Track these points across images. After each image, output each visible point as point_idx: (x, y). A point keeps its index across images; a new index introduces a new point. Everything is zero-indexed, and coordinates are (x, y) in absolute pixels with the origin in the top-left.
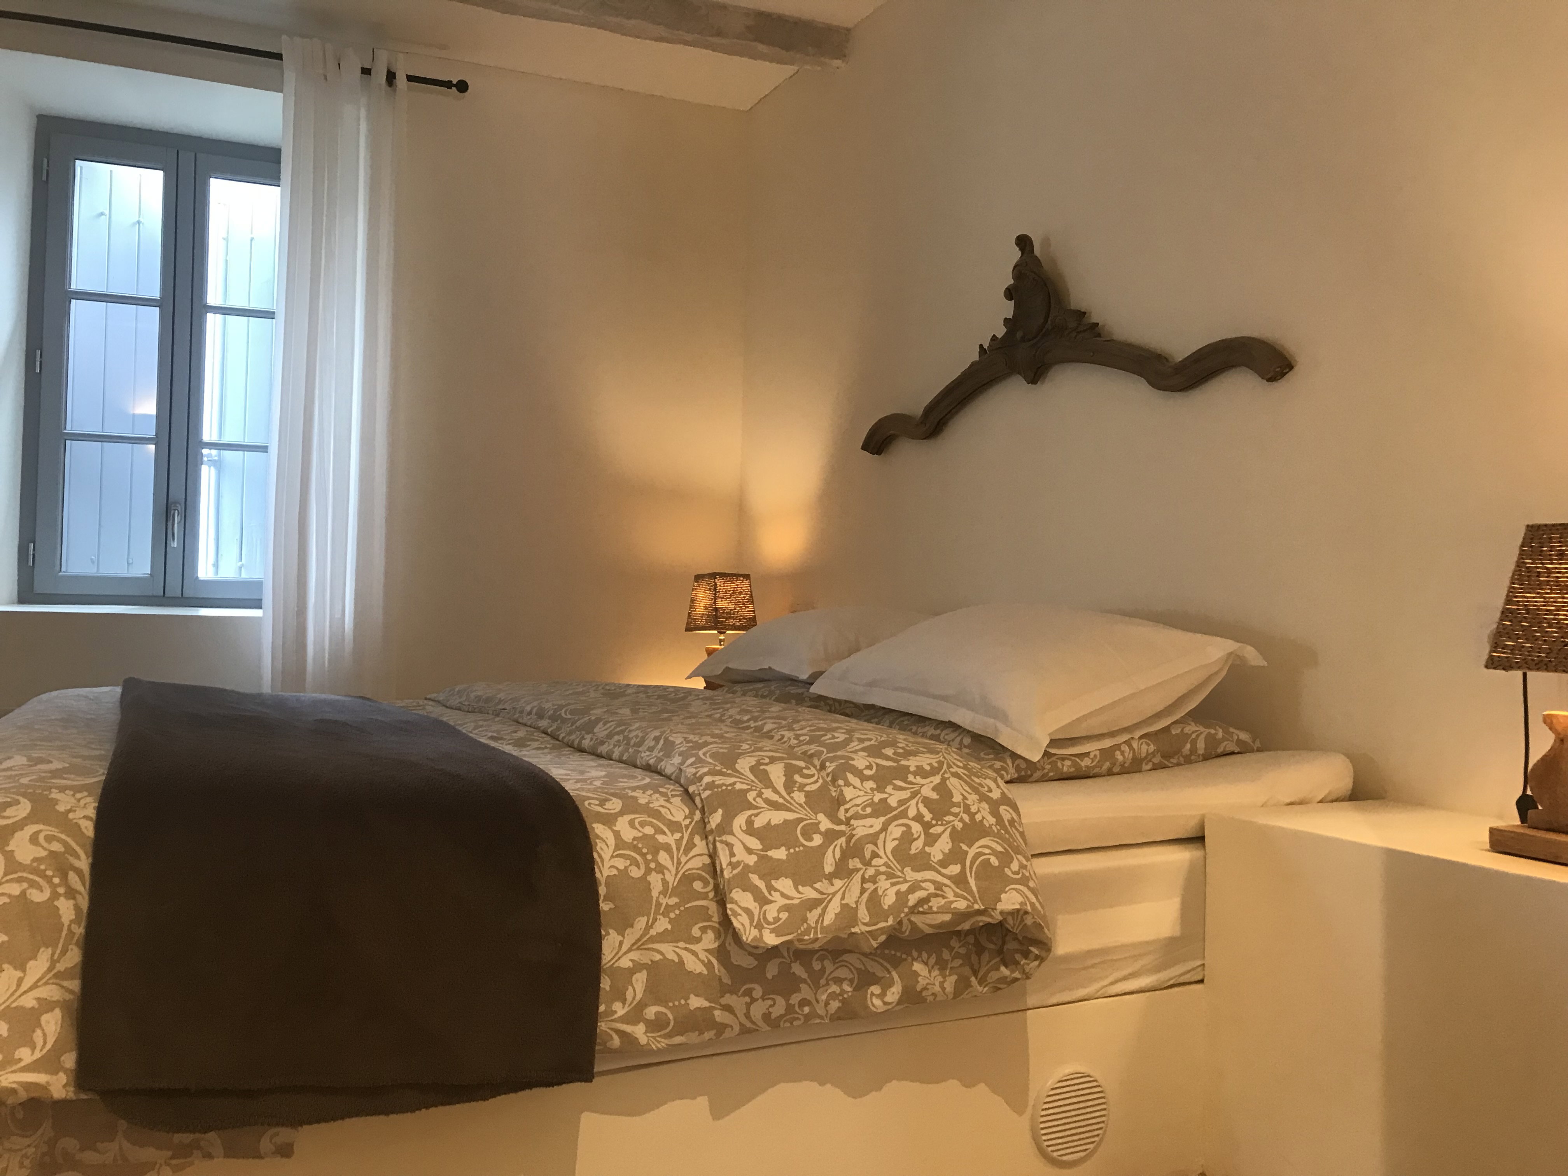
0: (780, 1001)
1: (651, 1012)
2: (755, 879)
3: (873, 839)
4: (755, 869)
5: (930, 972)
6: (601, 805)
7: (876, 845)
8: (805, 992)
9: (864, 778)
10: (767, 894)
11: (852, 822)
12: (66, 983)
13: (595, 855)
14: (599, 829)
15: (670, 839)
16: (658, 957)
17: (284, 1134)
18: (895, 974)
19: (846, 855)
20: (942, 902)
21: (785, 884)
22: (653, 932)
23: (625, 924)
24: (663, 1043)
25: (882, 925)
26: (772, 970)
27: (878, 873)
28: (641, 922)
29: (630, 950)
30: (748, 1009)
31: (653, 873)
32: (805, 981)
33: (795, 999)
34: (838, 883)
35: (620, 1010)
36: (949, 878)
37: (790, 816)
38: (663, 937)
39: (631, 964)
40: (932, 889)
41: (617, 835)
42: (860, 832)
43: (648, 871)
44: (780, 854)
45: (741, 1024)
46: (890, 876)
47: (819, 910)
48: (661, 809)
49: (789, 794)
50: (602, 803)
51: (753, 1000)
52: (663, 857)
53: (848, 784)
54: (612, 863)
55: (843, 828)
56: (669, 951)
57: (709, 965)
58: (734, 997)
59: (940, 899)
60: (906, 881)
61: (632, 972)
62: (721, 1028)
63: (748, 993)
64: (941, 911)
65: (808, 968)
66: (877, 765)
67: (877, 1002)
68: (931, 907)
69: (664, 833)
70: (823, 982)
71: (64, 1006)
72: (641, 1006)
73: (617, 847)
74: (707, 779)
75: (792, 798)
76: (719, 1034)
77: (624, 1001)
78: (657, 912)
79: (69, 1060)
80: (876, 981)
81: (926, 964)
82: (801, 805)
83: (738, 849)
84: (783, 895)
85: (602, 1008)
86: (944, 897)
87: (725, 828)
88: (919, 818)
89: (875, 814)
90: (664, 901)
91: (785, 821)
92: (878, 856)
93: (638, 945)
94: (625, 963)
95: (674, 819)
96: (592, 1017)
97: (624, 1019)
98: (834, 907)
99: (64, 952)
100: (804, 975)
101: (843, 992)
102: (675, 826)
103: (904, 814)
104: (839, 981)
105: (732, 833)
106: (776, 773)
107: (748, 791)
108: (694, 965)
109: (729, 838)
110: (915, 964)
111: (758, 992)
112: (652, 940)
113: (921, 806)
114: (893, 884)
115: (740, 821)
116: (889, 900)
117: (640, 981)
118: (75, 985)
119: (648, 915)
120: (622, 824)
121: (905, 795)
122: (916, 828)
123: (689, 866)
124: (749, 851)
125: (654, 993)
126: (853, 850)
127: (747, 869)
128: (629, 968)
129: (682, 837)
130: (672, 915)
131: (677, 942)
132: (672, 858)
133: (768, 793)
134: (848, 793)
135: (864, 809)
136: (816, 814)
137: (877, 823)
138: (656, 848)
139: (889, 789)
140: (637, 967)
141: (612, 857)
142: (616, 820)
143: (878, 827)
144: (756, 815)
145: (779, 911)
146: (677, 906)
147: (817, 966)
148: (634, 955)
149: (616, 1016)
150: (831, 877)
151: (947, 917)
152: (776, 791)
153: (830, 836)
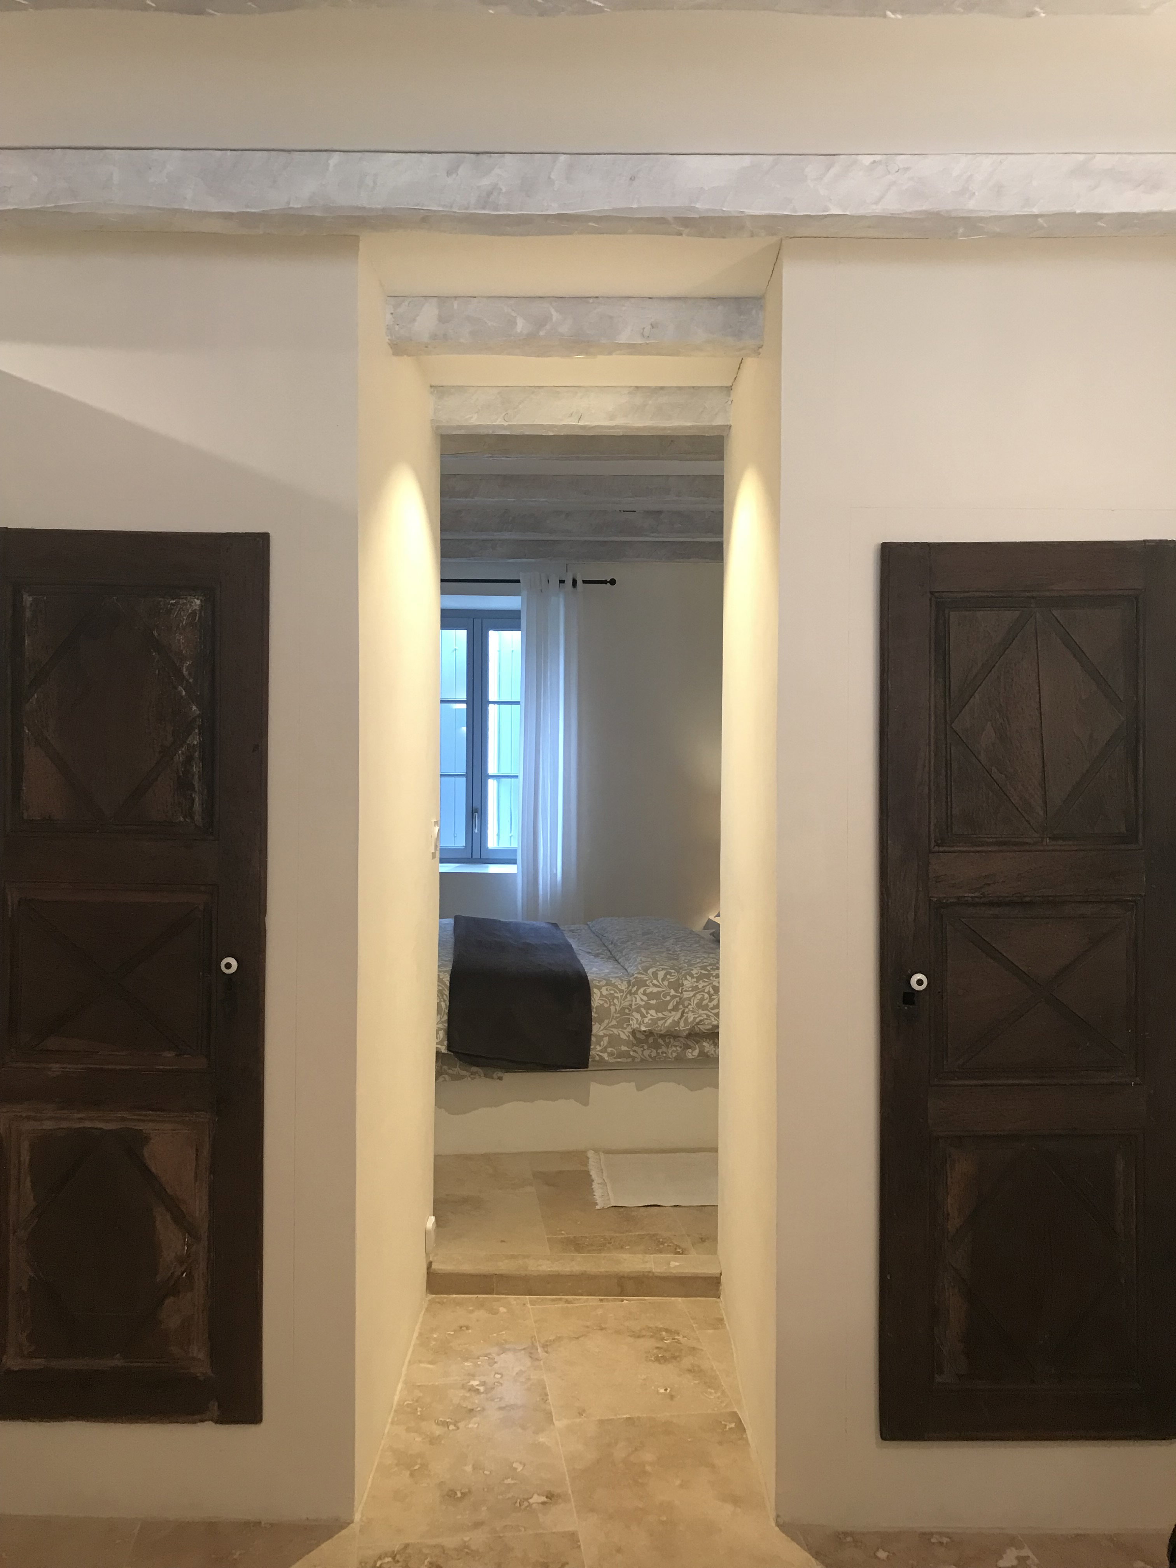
0: (654, 1051)
1: (609, 1050)
2: (643, 1010)
3: (689, 999)
4: (644, 1007)
5: (710, 1046)
6: (599, 983)
7: (690, 1001)
8: (664, 1049)
9: (693, 977)
10: (646, 1014)
11: (684, 993)
12: (445, 1024)
13: (592, 999)
14: (595, 990)
15: (619, 995)
16: (611, 1033)
17: (500, 1074)
18: (697, 1046)
19: (678, 1004)
20: (709, 1021)
21: (652, 1012)
22: (610, 1025)
23: (601, 1022)
24: (613, 1061)
25: (687, 1028)
26: (651, 1040)
27: (689, 1010)
28: (606, 1021)
29: (602, 1030)
30: (643, 1053)
31: (612, 1006)
32: (663, 1045)
33: (660, 1051)
34: (673, 1013)
35: (599, 1048)
36: (713, 1014)
37: (660, 989)
38: (613, 1026)
39: (603, 1034)
40: (705, 1016)
41: (601, 993)
42: (685, 996)
43: (610, 1005)
44: (653, 1002)
45: (641, 1057)
46: (693, 1012)
47: (664, 1021)
48: (618, 985)
49: (662, 982)
50: (599, 982)
51: (644, 1049)
52: (616, 1001)
53: (686, 979)
54: (598, 1002)
55: (679, 994)
56: (615, 1031)
57: (628, 1037)
58: (637, 1048)
59: (709, 1020)
60: (698, 1014)
61: (603, 1037)
62: (634, 1058)
63: (643, 1047)
64: (708, 1024)
65: (664, 1041)
66: (701, 972)
67: (690, 1054)
68: (705, 1023)
69: (617, 993)
70: (670, 1046)
71: (444, 1030)
72: (606, 1048)
73: (600, 997)
74: (635, 975)
75: (663, 983)
76: (633, 1060)
77: (600, 1046)
78: (613, 1018)
79: (446, 1043)
80: (690, 1047)
81: (708, 1043)
82: (665, 986)
83: (638, 999)
84: (651, 1015)
85: (592, 1047)
86: (710, 1020)
87: (636, 993)
88: (709, 993)
89: (692, 991)
90: (615, 1015)
91: (658, 991)
92: (691, 1005)
93: (605, 1028)
94: (601, 1033)
95: (621, 988)
96: (588, 1049)
97: (601, 1051)
98: (670, 1021)
99: (443, 1016)
100: (663, 1043)
101: (677, 1050)
102: (621, 991)
103: (703, 991)
104: (676, 1046)
105: (638, 994)
106: (661, 974)
107: (647, 980)
108: (623, 1036)
109: (636, 996)
110: (704, 1043)
111: (646, 1047)
112: (610, 1027)
113: (711, 988)
114: (693, 1015)
115: (642, 990)
116: (690, 1020)
117: (606, 1039)
118: (446, 1025)
119: (609, 1019)
120: (604, 989)
121: (705, 984)
122: (706, 996)
123: (625, 1004)
124: (642, 1000)
125: (610, 1044)
126: (681, 1001)
127: (640, 1006)
128: (602, 1036)
129: (623, 995)
130: (617, 1020)
131: (619, 1028)
132: (619, 1001)
133: (655, 982)
134: (685, 982)
135: (689, 989)
136: (670, 989)
137: (692, 994)
138: (614, 998)
139: (701, 982)
140: (605, 1035)
141: (599, 1000)
142: (602, 988)
143: (692, 995)
144: (648, 989)
145: (649, 1020)
146: (619, 1017)
147: (667, 1041)
148: (605, 1031)
149: (597, 1050)
150: (670, 1011)
151: (710, 1027)
152: (658, 981)
153: (673, 997)
